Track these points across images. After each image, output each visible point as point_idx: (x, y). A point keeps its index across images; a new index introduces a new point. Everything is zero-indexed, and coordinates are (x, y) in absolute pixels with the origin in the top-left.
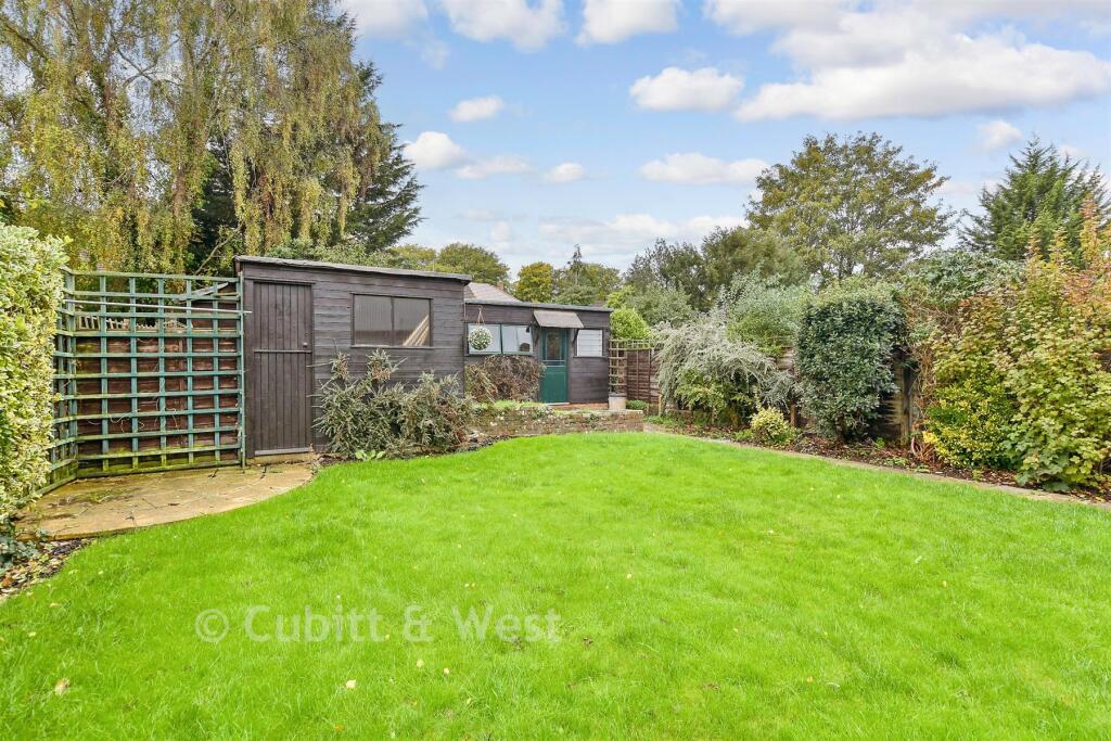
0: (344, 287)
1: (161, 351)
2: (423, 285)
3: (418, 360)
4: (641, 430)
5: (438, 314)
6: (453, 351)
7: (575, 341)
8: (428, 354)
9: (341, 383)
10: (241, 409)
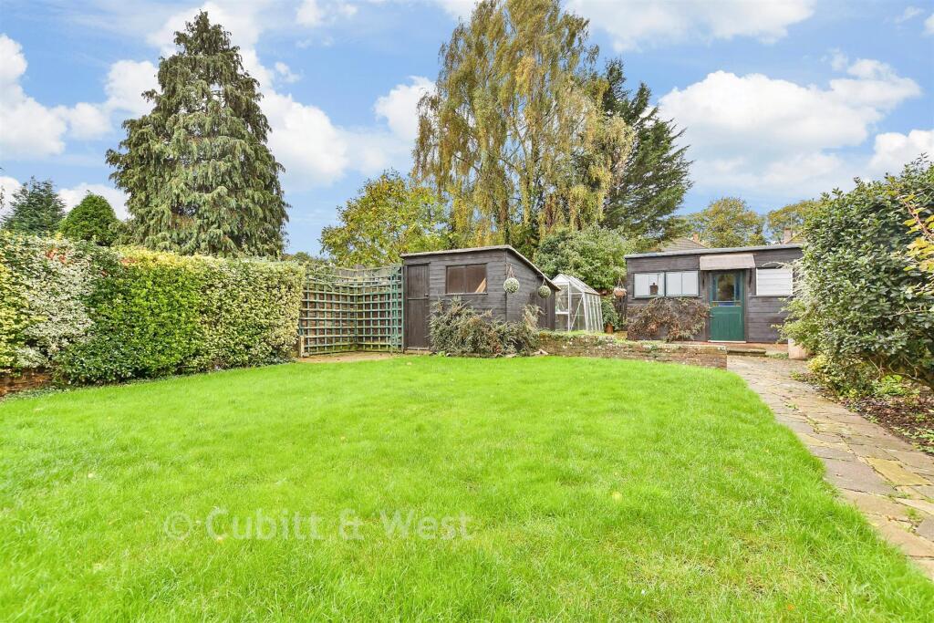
0: (441, 263)
1: (378, 301)
2: (481, 256)
3: (479, 301)
4: (723, 366)
5: (490, 272)
6: (499, 295)
7: (752, 281)
8: (484, 297)
9: (438, 314)
10: (402, 326)
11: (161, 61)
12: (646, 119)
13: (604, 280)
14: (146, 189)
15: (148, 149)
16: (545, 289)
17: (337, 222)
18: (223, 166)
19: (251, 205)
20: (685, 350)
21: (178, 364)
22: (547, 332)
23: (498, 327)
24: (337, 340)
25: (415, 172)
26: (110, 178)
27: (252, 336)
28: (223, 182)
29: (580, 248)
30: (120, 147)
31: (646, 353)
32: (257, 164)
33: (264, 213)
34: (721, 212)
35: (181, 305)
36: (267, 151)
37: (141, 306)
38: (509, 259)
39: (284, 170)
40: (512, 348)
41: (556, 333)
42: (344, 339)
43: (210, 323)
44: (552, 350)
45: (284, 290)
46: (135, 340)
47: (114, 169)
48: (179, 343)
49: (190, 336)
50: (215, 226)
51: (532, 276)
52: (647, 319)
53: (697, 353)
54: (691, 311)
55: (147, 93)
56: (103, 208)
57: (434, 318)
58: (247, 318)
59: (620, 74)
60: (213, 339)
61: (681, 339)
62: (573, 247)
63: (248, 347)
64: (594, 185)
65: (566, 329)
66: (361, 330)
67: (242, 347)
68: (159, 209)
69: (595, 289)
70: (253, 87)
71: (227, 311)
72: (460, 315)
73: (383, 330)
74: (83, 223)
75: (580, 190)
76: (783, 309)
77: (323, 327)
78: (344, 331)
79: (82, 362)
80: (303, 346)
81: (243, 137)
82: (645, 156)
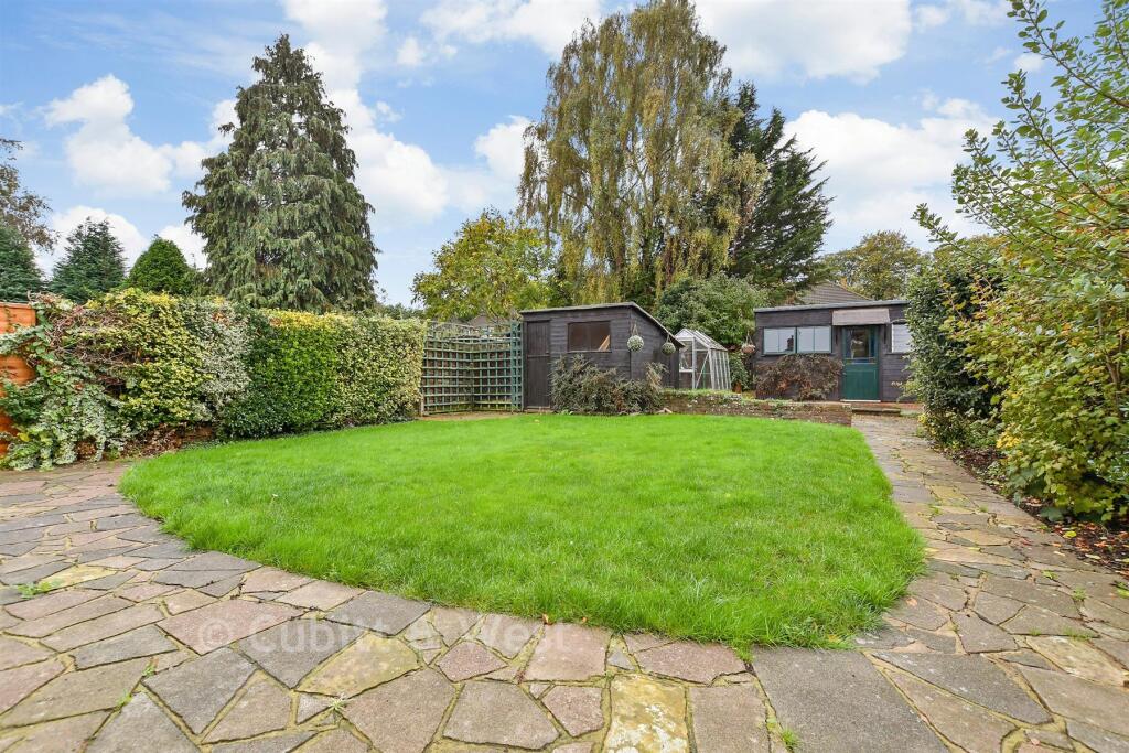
0: (564, 320)
2: (604, 313)
3: (602, 359)
4: (848, 424)
5: (614, 330)
6: (622, 353)
7: (887, 337)
8: (608, 355)
9: (560, 373)
10: (521, 384)
11: (239, 90)
12: (780, 150)
13: (733, 334)
14: (226, 235)
15: (230, 190)
16: (670, 346)
17: (431, 269)
18: (311, 208)
19: (341, 252)
20: (810, 408)
21: (319, 421)
22: (671, 391)
23: (622, 385)
24: (454, 398)
25: (519, 211)
26: (186, 222)
27: (380, 393)
28: (311, 227)
29: (706, 300)
30: (196, 187)
31: (771, 412)
32: (347, 205)
33: (355, 260)
34: (876, 249)
35: (322, 364)
36: (355, 190)
37: (290, 365)
38: (633, 316)
39: (374, 210)
40: (636, 406)
41: (680, 392)
42: (461, 398)
43: (345, 381)
44: (677, 408)
45: (407, 349)
46: (285, 397)
47: (190, 213)
48: (321, 400)
49: (330, 394)
50: (304, 275)
51: (655, 333)
52: (777, 377)
53: (822, 410)
54: (823, 368)
55: (224, 127)
56: (173, 254)
57: (556, 376)
58: (377, 376)
59: (752, 100)
60: (348, 396)
61: (812, 398)
62: (697, 299)
63: (377, 405)
64: (721, 227)
65: (691, 388)
66: (477, 389)
67: (372, 405)
68: (242, 257)
69: (722, 344)
70: (339, 118)
71: (360, 369)
72: (583, 373)
73: (501, 389)
74: (154, 272)
75: (704, 234)
76: (907, 367)
77: (440, 385)
78: (461, 390)
79: (243, 417)
80: (423, 405)
81: (330, 176)
82: (779, 192)
